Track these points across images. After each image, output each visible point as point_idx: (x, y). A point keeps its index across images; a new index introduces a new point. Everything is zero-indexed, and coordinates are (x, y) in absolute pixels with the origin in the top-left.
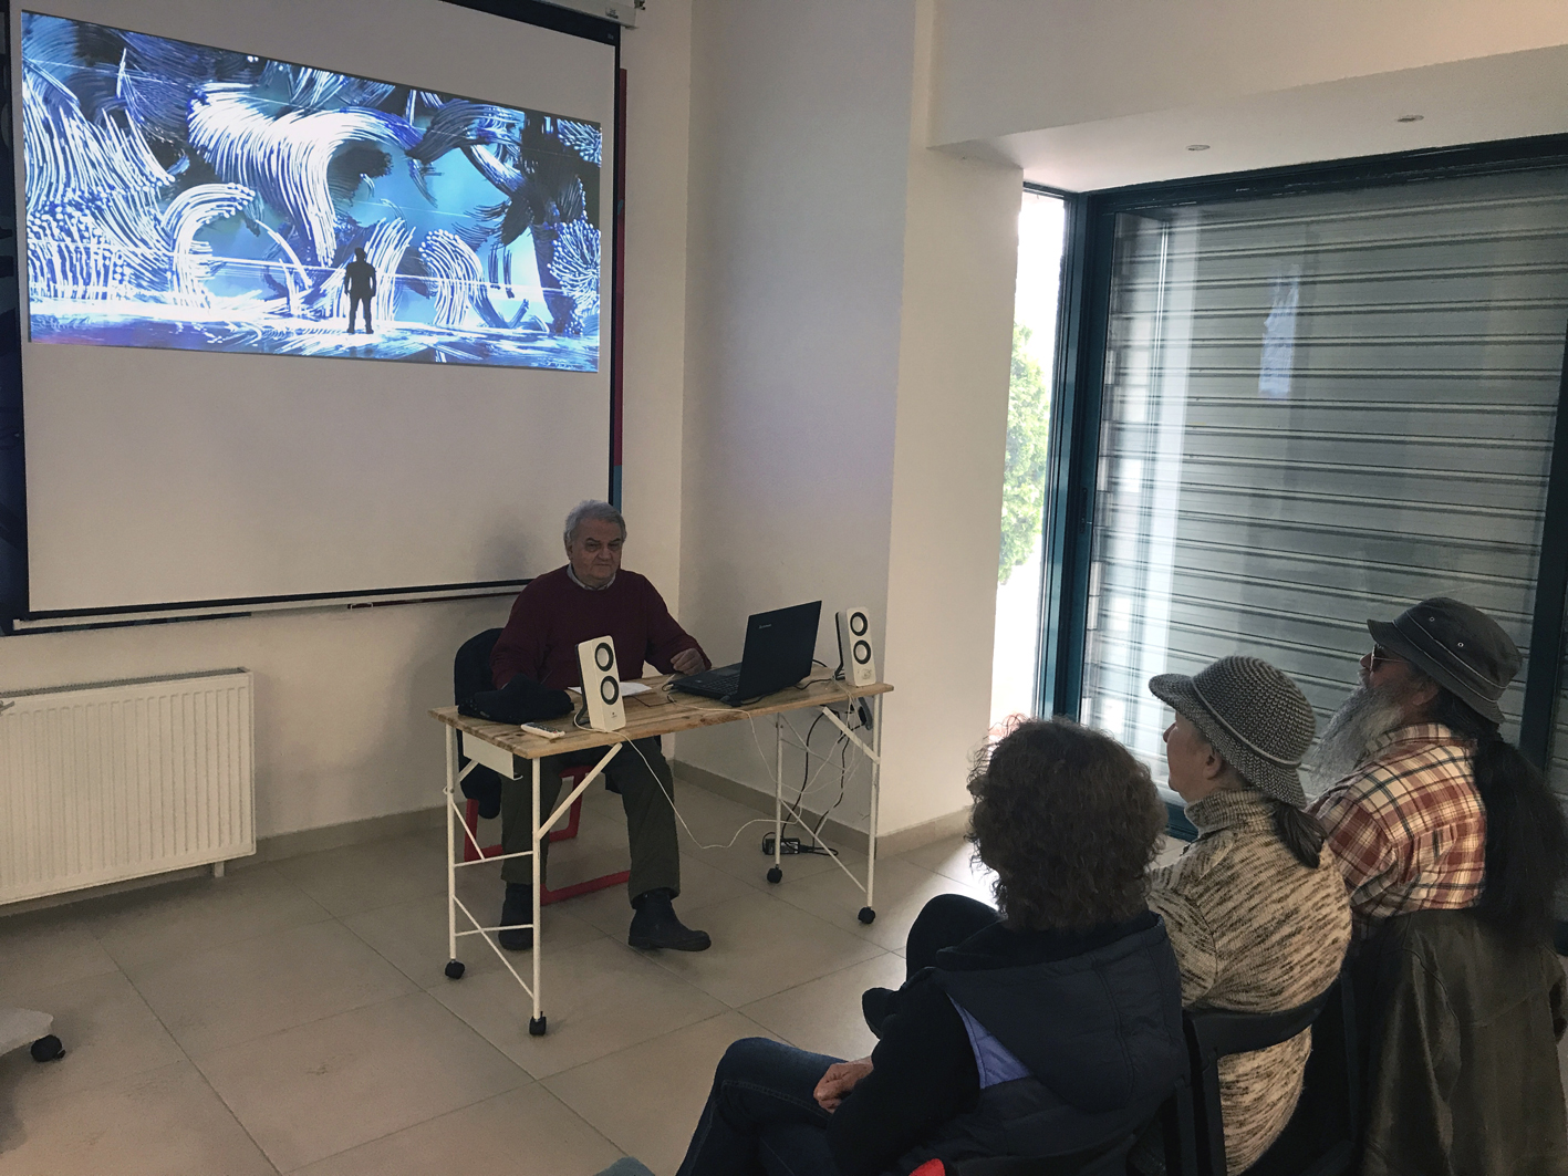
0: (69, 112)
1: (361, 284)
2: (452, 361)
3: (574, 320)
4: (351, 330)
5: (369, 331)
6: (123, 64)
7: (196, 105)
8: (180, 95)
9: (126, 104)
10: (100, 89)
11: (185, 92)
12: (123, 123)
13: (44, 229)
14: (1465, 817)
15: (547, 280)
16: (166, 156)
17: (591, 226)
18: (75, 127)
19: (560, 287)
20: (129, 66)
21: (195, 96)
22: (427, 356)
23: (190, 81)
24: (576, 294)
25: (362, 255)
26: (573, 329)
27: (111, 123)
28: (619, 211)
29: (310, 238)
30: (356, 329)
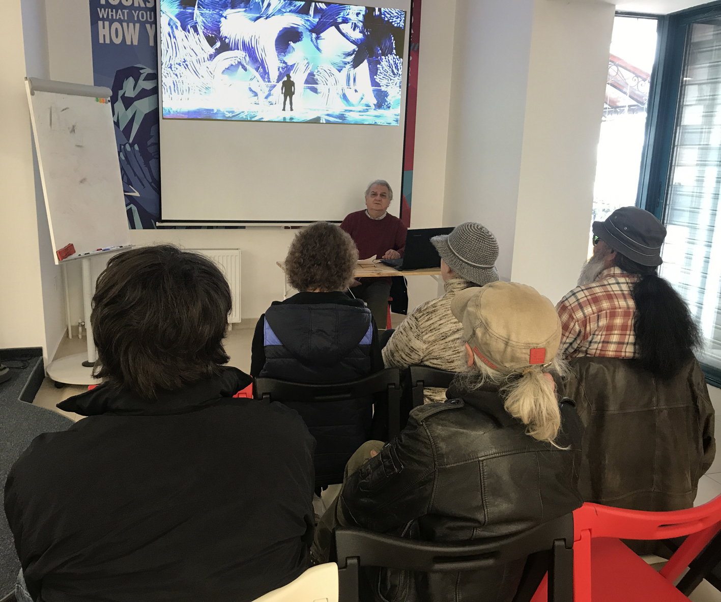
0: (177, 27)
1: (288, 89)
2: (328, 122)
3: (387, 101)
4: (284, 110)
5: (292, 110)
6: (196, 6)
7: (223, 19)
8: (217, 16)
9: (197, 23)
10: (188, 18)
11: (219, 15)
12: (196, 30)
14: (616, 308)
15: (375, 83)
16: (211, 42)
17: (398, 57)
18: (179, 33)
19: (380, 86)
20: (199, 7)
21: (223, 16)
22: (316, 121)
23: (221, 10)
24: (389, 90)
25: (289, 77)
26: (387, 106)
27: (192, 30)
28: (416, 49)
29: (267, 71)
30: (286, 109)
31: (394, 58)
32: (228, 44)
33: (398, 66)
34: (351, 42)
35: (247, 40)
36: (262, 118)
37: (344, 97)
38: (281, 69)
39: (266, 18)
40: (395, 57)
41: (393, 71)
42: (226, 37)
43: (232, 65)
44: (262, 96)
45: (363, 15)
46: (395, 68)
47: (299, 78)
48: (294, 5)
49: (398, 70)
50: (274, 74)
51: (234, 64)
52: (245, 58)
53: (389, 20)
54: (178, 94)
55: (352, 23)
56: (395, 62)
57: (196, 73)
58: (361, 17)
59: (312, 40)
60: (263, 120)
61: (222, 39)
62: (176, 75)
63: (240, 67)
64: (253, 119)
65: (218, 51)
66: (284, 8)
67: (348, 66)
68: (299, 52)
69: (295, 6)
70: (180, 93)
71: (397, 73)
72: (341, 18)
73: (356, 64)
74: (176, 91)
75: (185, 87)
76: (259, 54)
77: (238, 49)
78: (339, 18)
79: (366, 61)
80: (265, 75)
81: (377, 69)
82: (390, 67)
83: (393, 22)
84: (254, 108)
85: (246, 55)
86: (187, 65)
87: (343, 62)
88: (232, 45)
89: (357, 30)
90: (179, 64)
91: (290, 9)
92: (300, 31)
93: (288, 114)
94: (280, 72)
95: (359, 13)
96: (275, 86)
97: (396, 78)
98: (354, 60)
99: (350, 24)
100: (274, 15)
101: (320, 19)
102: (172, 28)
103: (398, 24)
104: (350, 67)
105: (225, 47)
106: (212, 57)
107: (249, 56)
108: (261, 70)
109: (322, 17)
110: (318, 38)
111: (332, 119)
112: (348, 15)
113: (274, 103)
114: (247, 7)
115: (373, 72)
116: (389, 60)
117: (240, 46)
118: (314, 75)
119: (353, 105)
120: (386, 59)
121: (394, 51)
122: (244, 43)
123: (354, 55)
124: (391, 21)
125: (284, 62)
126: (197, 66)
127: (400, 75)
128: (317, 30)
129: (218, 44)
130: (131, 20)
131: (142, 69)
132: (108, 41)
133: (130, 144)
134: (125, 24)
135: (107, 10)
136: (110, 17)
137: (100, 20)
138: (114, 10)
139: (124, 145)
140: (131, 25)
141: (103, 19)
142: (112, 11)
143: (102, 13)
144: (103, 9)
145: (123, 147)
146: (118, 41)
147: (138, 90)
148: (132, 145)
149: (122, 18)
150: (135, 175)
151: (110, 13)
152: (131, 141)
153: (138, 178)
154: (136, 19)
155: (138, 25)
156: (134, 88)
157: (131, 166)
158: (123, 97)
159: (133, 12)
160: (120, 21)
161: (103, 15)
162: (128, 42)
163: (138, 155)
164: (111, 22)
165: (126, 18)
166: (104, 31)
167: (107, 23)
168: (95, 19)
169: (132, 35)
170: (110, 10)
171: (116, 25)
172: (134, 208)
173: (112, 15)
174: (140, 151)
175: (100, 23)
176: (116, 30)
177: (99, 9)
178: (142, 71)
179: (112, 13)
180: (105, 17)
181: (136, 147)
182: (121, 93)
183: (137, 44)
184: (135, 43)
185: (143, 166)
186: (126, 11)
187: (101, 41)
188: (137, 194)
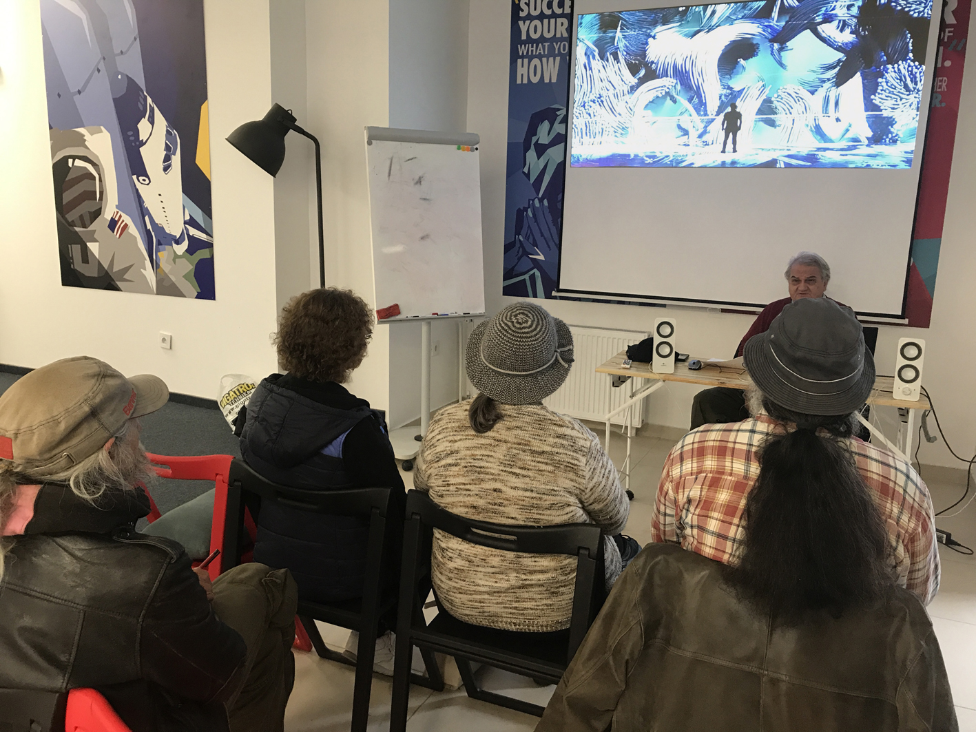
0: (594, 58)
1: (732, 123)
2: (788, 166)
3: (892, 133)
4: (723, 151)
5: (735, 151)
6: (619, 28)
7: (650, 40)
8: (643, 37)
9: (618, 48)
10: (608, 43)
11: (646, 35)
12: (616, 58)
13: (580, 114)
14: (723, 473)
15: (870, 106)
16: (634, 70)
17: (917, 63)
18: (596, 64)
19: (881, 111)
20: (622, 29)
21: (651, 36)
22: (772, 164)
23: (650, 29)
24: (896, 115)
25: (734, 106)
26: (890, 139)
27: (611, 58)
28: (959, 48)
29: (704, 101)
30: (726, 150)
31: (909, 66)
32: (655, 71)
33: (916, 78)
34: (835, 49)
35: (680, 62)
36: (693, 164)
37: (818, 130)
38: (723, 97)
39: (708, 32)
40: (912, 64)
41: (906, 87)
42: (653, 62)
43: (658, 97)
44: (694, 134)
45: (859, 7)
46: (912, 81)
47: (748, 108)
48: (749, 8)
49: (916, 84)
50: (713, 104)
51: (660, 96)
52: (675, 86)
53: (903, 9)
54: (590, 137)
55: (840, 21)
56: (912, 71)
57: (612, 110)
58: (855, 11)
59: (772, 54)
60: (694, 166)
61: (647, 66)
62: (590, 115)
63: (668, 98)
64: (681, 165)
65: (642, 81)
66: (734, 14)
67: (827, 85)
68: (751, 73)
69: (751, 9)
70: (592, 137)
71: (915, 88)
72: (821, 17)
73: (840, 80)
74: (588, 134)
75: (598, 129)
76: (695, 79)
77: (667, 76)
78: (817, 16)
79: (858, 74)
80: (701, 106)
81: (877, 84)
82: (901, 80)
83: (910, 11)
84: (682, 151)
85: (677, 83)
86: (602, 101)
87: (819, 79)
88: (660, 70)
89: (848, 31)
90: (594, 102)
91: (743, 14)
92: (755, 42)
93: (729, 157)
94: (722, 101)
95: (853, 5)
96: (713, 120)
97: (911, 97)
98: (838, 74)
99: (835, 23)
100: (719, 26)
101: (787, 22)
102: (588, 58)
103: (919, 12)
104: (831, 85)
105: (651, 75)
106: (633, 89)
107: (681, 85)
108: (696, 100)
109: (790, 18)
110: (781, 49)
111: (794, 162)
112: (833, 9)
113: (710, 143)
114: (683, 20)
115: (870, 88)
116: (899, 69)
117: (670, 72)
118: (772, 102)
119: (831, 141)
120: (893, 68)
121: (911, 55)
122: (675, 66)
123: (839, 68)
124: (907, 9)
125: (730, 88)
126: (614, 101)
127: (918, 91)
128: (781, 38)
129: (642, 73)
130: (552, 54)
131: (559, 110)
132: (525, 81)
133: (539, 199)
134: (544, 60)
135: (527, 45)
136: (530, 54)
137: (520, 57)
138: (535, 45)
139: (533, 200)
140: (551, 59)
141: (523, 57)
142: (532, 47)
143: (522, 50)
144: (523, 46)
145: (531, 202)
146: (535, 80)
147: (553, 135)
148: (541, 200)
149: (542, 53)
150: (542, 235)
151: (530, 49)
152: (540, 196)
153: (545, 239)
154: (557, 52)
155: (558, 59)
156: (548, 134)
157: (538, 224)
158: (536, 144)
159: (554, 44)
160: (540, 57)
161: (523, 53)
162: (547, 81)
163: (547, 212)
164: (531, 58)
165: (546, 53)
166: (521, 70)
167: (526, 61)
168: (515, 56)
169: (551, 70)
170: (530, 45)
171: (536, 61)
172: (538, 274)
173: (532, 51)
174: (549, 207)
175: (519, 61)
176: (535, 66)
177: (519, 46)
178: (558, 113)
179: (532, 49)
180: (525, 54)
181: (546, 202)
182: (534, 139)
183: (555, 81)
184: (554, 80)
185: (551, 225)
186: (546, 44)
187: (519, 82)
188: (541, 257)
